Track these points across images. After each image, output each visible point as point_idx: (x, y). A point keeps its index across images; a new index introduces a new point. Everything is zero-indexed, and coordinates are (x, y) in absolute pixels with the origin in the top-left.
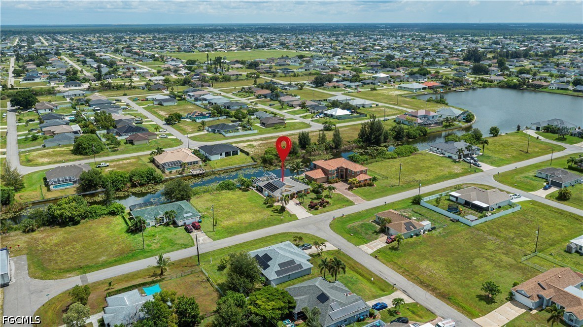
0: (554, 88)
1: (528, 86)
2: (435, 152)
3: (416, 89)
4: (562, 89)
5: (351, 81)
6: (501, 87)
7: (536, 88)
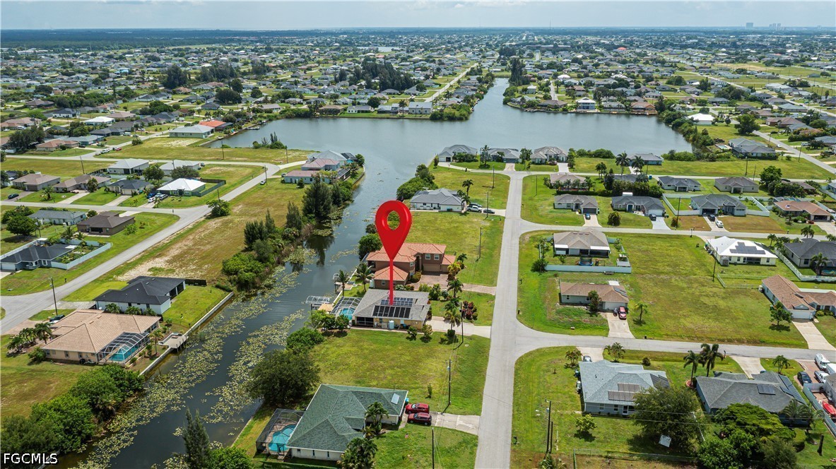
0: (354, 112)
1: (322, 112)
2: (422, 208)
3: (205, 134)
4: (363, 112)
5: (70, 134)
6: (289, 117)
7: (333, 114)
